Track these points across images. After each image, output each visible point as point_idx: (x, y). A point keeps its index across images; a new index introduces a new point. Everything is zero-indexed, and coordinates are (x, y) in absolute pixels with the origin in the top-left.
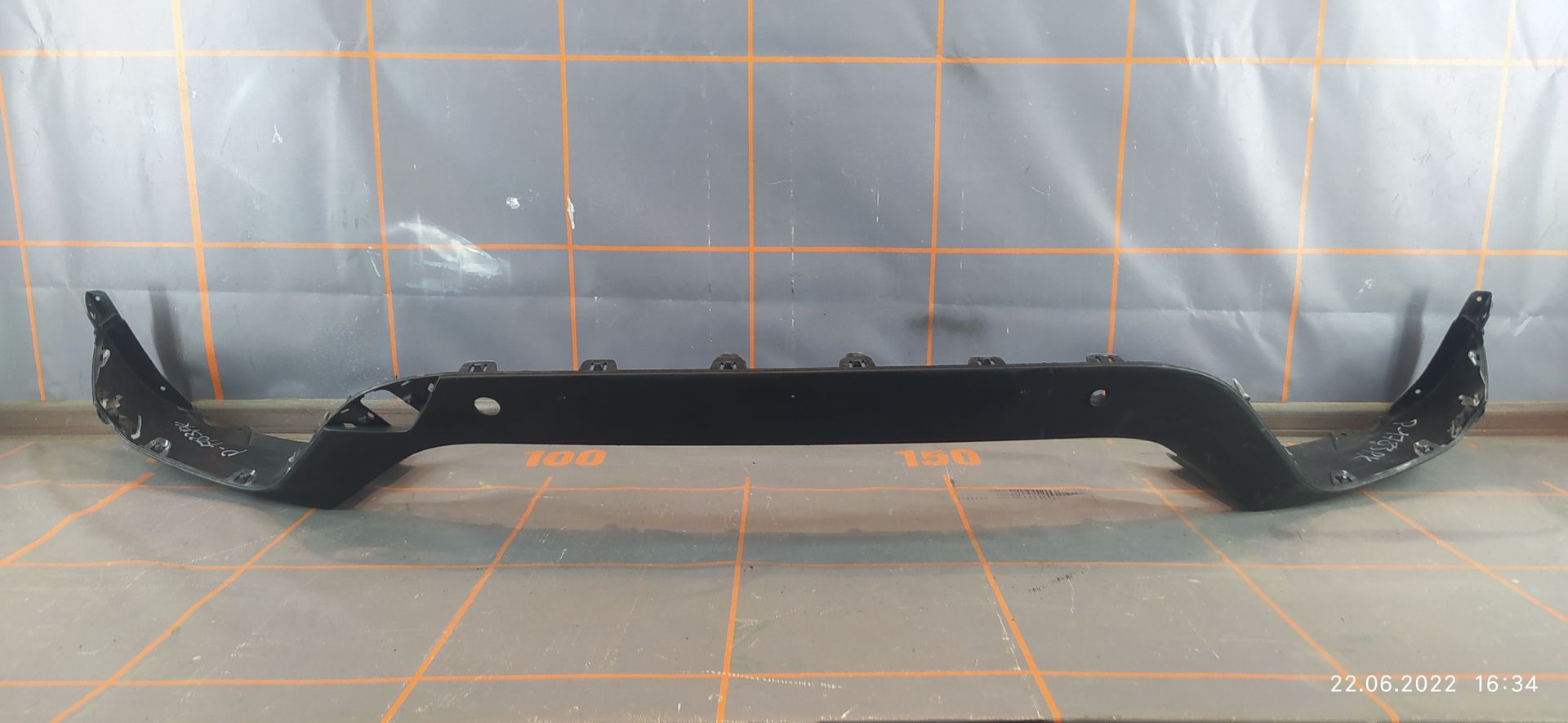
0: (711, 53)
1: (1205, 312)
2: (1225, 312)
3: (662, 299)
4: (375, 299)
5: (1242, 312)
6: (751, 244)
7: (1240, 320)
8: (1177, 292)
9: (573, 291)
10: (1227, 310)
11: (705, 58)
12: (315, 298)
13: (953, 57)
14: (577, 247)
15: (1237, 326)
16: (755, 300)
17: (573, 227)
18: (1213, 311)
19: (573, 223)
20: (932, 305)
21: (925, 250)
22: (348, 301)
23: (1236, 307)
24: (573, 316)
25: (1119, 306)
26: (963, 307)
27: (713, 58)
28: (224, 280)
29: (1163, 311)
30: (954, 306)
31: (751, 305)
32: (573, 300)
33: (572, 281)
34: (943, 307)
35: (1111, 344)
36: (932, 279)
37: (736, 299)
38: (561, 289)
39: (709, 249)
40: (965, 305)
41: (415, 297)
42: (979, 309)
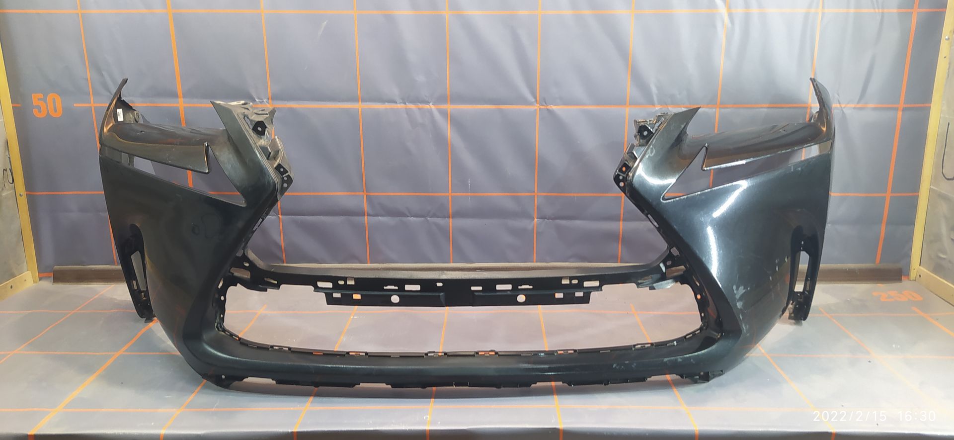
0: (431, 104)
3: (408, 217)
4: (274, 217)
6: (450, 191)
9: (366, 214)
11: (427, 106)
13: (543, 105)
14: (368, 194)
16: (452, 218)
20: (536, 219)
21: (532, 194)
24: (366, 225)
25: (624, 220)
26: (550, 220)
27: (432, 106)
29: (645, 222)
30: (546, 220)
31: (451, 220)
32: (366, 217)
33: (366, 209)
34: (541, 220)
35: (621, 236)
36: (536, 208)
37: (444, 217)
38: (362, 214)
39: (431, 194)
40: (552, 219)
41: (293, 216)
42: (558, 221)
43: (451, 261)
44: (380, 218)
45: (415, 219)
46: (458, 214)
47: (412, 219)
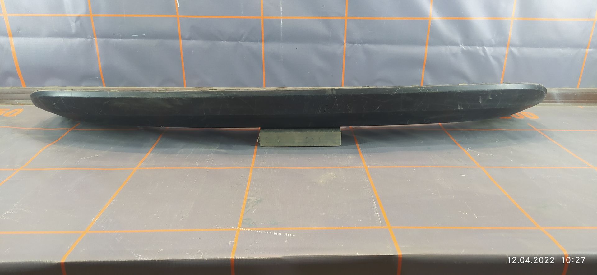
1: (469, 47)
2: (478, 48)
3: (221, 40)
4: (89, 40)
5: (485, 47)
7: (484, 51)
8: (458, 38)
9: (180, 37)
10: (479, 47)
12: (61, 40)
14: (181, 16)
15: (482, 54)
16: (264, 42)
17: (179, 7)
18: (472, 47)
19: (178, 4)
20: (345, 44)
21: (343, 18)
22: (76, 41)
23: (483, 45)
24: (181, 49)
25: (430, 44)
26: (359, 44)
28: (19, 32)
29: (449, 46)
30: (355, 44)
31: (263, 44)
32: (181, 42)
33: (180, 32)
34: (350, 45)
35: (425, 62)
36: (345, 32)
37: (256, 41)
38: (175, 36)
39: (243, 17)
40: (360, 44)
41: (108, 39)
42: (366, 46)
43: (264, 85)
44: (193, 41)
45: (228, 42)
46: (270, 38)
47: (225, 43)
